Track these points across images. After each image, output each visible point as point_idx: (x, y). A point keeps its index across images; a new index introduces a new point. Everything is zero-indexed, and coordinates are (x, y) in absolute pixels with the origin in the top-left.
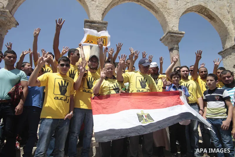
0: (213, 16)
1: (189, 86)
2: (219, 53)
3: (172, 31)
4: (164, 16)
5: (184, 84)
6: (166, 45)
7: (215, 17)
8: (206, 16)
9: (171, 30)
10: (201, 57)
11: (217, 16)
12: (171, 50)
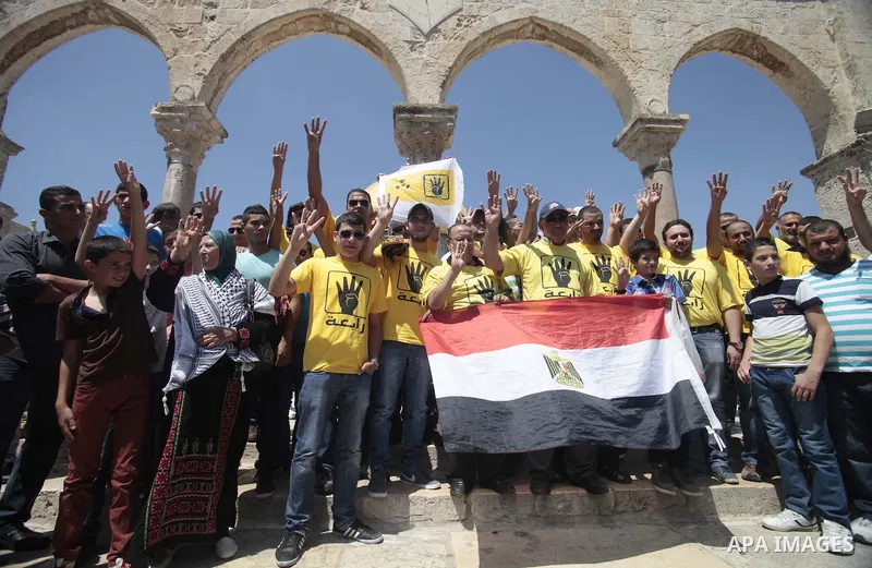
0: (780, 59)
1: (691, 277)
2: (803, 173)
3: (650, 116)
4: (622, 71)
5: (679, 273)
6: (632, 159)
7: (787, 61)
8: (759, 60)
9: (644, 112)
10: (724, 193)
11: (793, 58)
12: (648, 171)
